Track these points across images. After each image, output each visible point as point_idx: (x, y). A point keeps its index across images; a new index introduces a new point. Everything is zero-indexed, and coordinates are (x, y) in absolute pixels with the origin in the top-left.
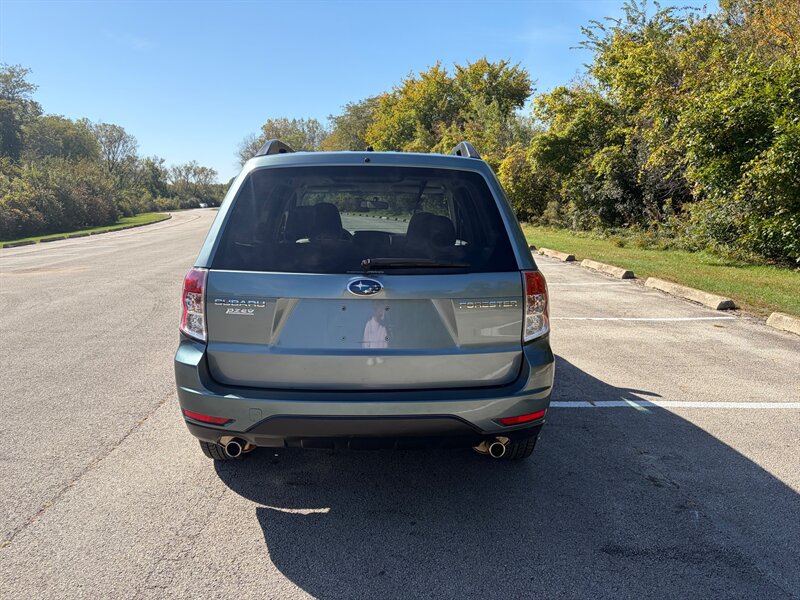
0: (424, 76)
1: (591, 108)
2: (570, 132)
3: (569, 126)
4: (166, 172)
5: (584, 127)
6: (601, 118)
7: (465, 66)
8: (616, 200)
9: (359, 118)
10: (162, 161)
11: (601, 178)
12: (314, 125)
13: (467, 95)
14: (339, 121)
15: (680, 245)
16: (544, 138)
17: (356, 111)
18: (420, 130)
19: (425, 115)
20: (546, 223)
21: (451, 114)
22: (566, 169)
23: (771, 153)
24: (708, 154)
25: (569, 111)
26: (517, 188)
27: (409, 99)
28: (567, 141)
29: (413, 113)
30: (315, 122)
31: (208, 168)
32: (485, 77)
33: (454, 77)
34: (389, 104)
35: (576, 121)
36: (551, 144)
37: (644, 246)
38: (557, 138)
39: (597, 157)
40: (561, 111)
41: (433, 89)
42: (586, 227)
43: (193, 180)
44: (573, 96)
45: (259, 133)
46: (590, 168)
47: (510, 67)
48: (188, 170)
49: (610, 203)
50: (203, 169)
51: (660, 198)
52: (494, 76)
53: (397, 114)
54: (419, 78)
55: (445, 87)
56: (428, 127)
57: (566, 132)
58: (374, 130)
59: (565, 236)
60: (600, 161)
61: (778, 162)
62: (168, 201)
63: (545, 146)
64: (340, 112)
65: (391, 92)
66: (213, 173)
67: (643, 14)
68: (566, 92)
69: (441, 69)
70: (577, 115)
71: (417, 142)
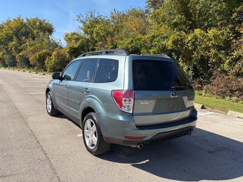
0: (15, 20)
1: (84, 40)
2: (78, 46)
3: (78, 44)
5: (82, 45)
6: (87, 43)
7: (29, 19)
13: (32, 29)
16: (71, 47)
18: (15, 38)
19: (16, 33)
25: (77, 40)
26: (59, 62)
27: (10, 27)
28: (77, 49)
29: (11, 32)
32: (38, 24)
33: (26, 22)
35: (80, 43)
36: (73, 49)
38: (75, 48)
41: (19, 25)
44: (77, 35)
47: (46, 22)
52: (41, 24)
53: (5, 31)
54: (12, 20)
55: (23, 25)
56: (18, 38)
57: (77, 46)
63: (71, 49)
68: (75, 34)
69: (21, 18)
70: (80, 42)
71: (14, 43)
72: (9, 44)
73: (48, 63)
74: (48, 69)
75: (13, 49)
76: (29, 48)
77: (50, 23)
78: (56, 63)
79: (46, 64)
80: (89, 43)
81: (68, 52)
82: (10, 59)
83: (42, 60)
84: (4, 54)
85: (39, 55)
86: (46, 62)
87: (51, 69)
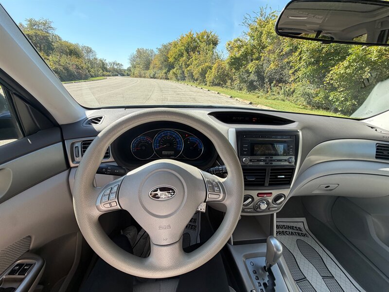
0: (187, 35)
1: (249, 46)
2: (241, 55)
3: (241, 52)
4: (107, 64)
5: (246, 53)
6: (252, 50)
7: (199, 33)
8: (254, 81)
9: (166, 49)
10: (105, 60)
11: (251, 73)
12: (152, 51)
13: (200, 43)
14: (160, 50)
15: (280, 98)
16: (232, 57)
17: (165, 47)
18: (185, 54)
19: (187, 49)
20: (227, 87)
21: (194, 49)
22: (237, 69)
23: (346, 63)
24: (310, 64)
25: (240, 47)
26: (218, 75)
27: (182, 43)
28: (239, 59)
29: (183, 48)
30: (152, 50)
31: (120, 63)
32: (206, 37)
34: (175, 45)
35: (243, 51)
36: (234, 59)
37: (266, 98)
38: (236, 57)
39: (251, 64)
40: (237, 47)
41: (190, 40)
42: (241, 89)
43: (116, 67)
44: (241, 41)
45: (135, 53)
46: (246, 69)
47: (213, 34)
48: (114, 63)
49: (252, 82)
50: (119, 64)
51: (271, 82)
52: (208, 37)
53: (178, 48)
54: (185, 36)
55: (193, 40)
56: (188, 53)
57: (239, 55)
58: (171, 53)
60: (251, 66)
61: (346, 68)
62: (108, 73)
63: (232, 60)
64: (160, 47)
65: (176, 40)
66: (122, 65)
68: (239, 40)
69: (192, 33)
71: (184, 58)
72: (180, 60)
73: (208, 77)
74: (208, 83)
75: (183, 64)
76: (195, 62)
77: (216, 35)
78: (216, 77)
79: (207, 78)
80: (254, 50)
81: (228, 63)
82: (181, 73)
83: (203, 73)
84: (177, 69)
85: (202, 69)
86: (206, 76)
87: (210, 83)
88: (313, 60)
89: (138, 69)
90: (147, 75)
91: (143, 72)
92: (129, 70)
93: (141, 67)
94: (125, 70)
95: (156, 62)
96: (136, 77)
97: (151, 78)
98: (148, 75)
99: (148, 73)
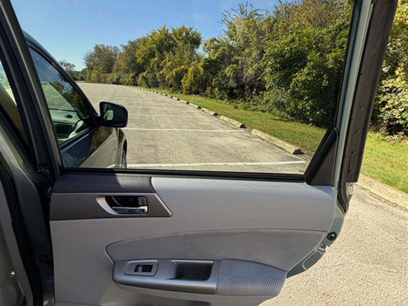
0: (160, 31)
1: (226, 48)
2: (217, 57)
3: (216, 55)
5: (223, 56)
6: (229, 52)
7: (175, 28)
8: (234, 88)
9: (134, 47)
11: (229, 78)
12: (116, 49)
13: (177, 41)
14: (125, 47)
15: (259, 109)
16: (206, 59)
17: (132, 44)
18: (158, 54)
19: (160, 47)
20: (206, 96)
21: (170, 48)
22: (214, 74)
23: (306, 70)
24: (276, 69)
25: (216, 48)
26: (195, 80)
27: (153, 40)
28: (215, 61)
29: (155, 46)
30: (116, 48)
31: (71, 63)
32: (184, 34)
33: (171, 32)
34: (145, 41)
35: (219, 53)
36: (209, 61)
37: (245, 109)
38: (211, 59)
39: (228, 69)
40: (213, 48)
41: (163, 36)
42: (222, 99)
44: (218, 42)
45: (93, 50)
46: (224, 74)
47: (193, 30)
49: (232, 89)
50: (69, 64)
51: (251, 88)
52: (187, 34)
53: (148, 45)
54: (157, 31)
55: (168, 37)
56: (161, 52)
57: (215, 57)
58: (139, 52)
59: (213, 102)
60: (228, 71)
61: (308, 74)
63: (206, 62)
64: (126, 44)
65: (146, 36)
66: (74, 66)
67: (246, 11)
68: (215, 40)
69: (166, 29)
70: (220, 50)
71: (156, 59)
72: (151, 61)
73: (184, 83)
74: (184, 91)
75: (155, 66)
76: (169, 64)
77: (197, 32)
78: (192, 84)
79: (183, 84)
80: (232, 52)
81: (202, 66)
82: (153, 78)
83: (179, 77)
84: (148, 72)
85: (176, 73)
86: (182, 81)
87: (187, 90)
88: (279, 66)
89: (97, 72)
90: (108, 79)
91: (102, 75)
92: (84, 72)
93: (101, 68)
94: (79, 72)
95: (121, 63)
96: (92, 82)
97: (114, 83)
98: (110, 80)
99: (110, 76)
